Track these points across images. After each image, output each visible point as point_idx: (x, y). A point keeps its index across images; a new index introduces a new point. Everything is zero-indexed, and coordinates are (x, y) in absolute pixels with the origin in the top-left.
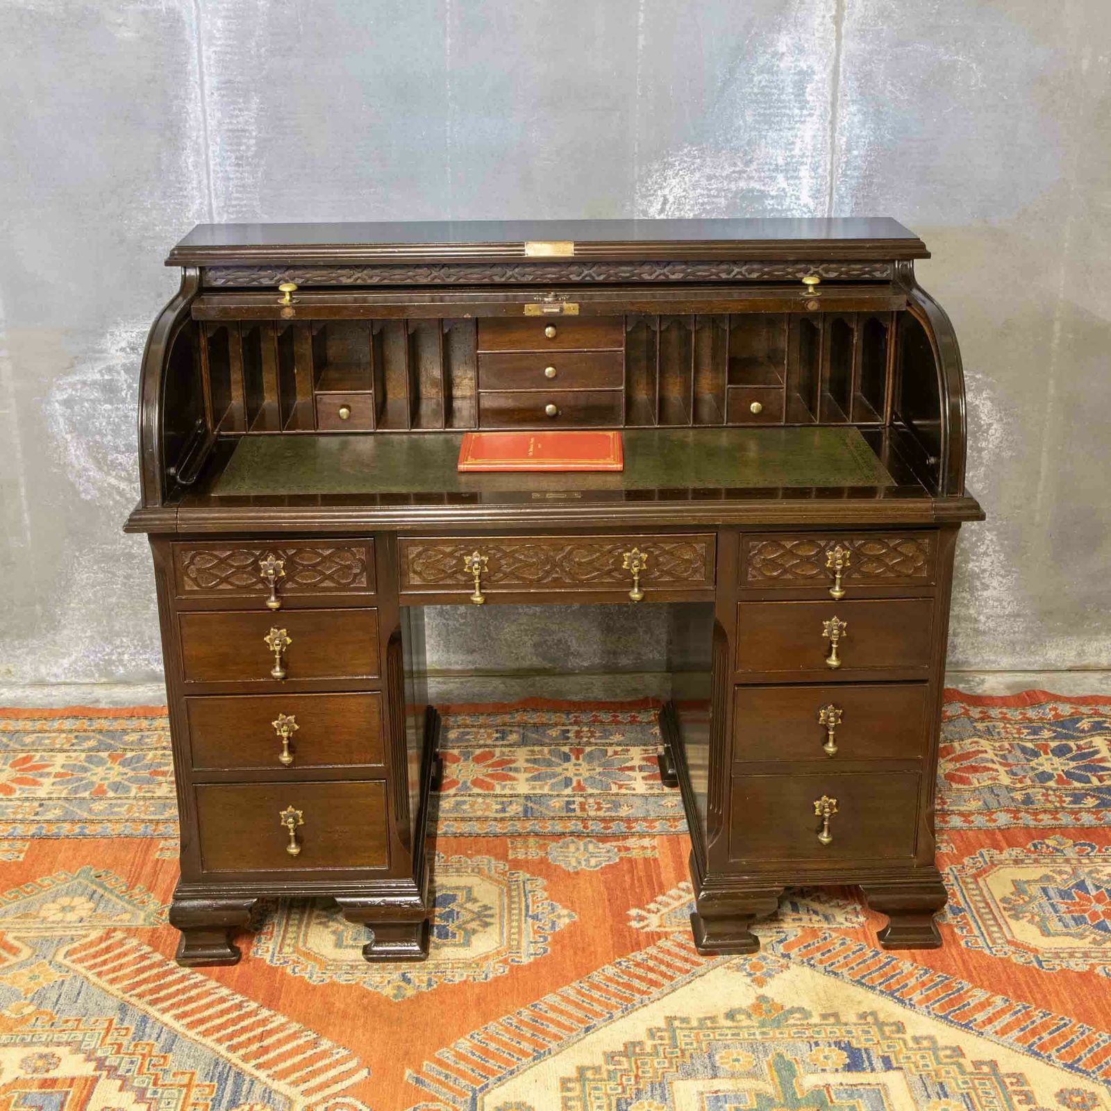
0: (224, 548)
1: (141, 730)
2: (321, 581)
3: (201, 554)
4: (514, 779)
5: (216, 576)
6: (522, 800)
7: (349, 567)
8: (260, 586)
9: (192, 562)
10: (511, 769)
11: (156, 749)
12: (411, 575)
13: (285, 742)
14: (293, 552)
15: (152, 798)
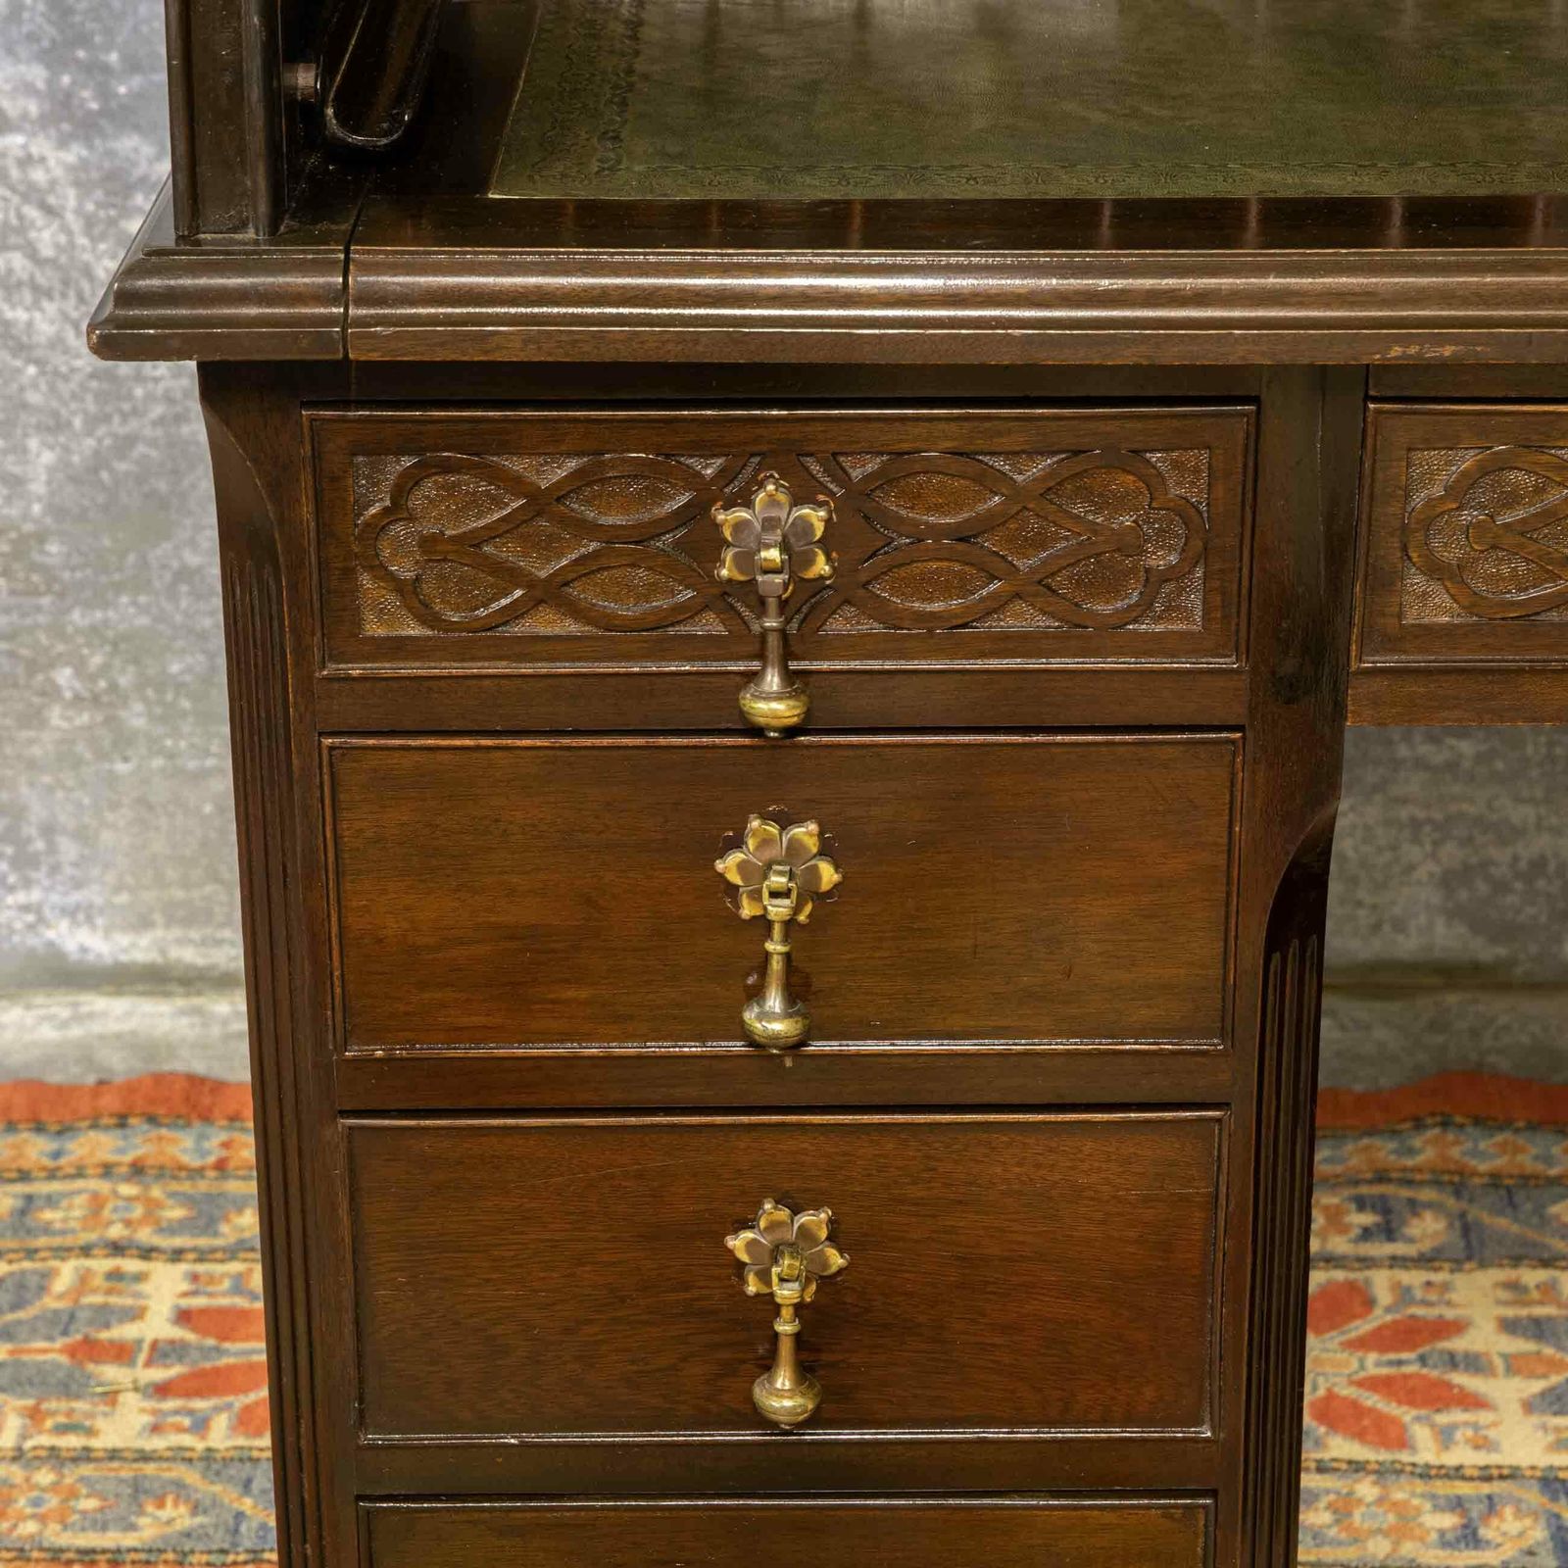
0: (551, 442)
1: (24, 1176)
2: (997, 606)
3: (446, 468)
5: (511, 576)
7: (1131, 545)
8: (710, 625)
9: (397, 510)
10: (1452, 1361)
11: (86, 1251)
12: (1417, 581)
13: (786, 1327)
14: (872, 465)
15: (85, 1455)
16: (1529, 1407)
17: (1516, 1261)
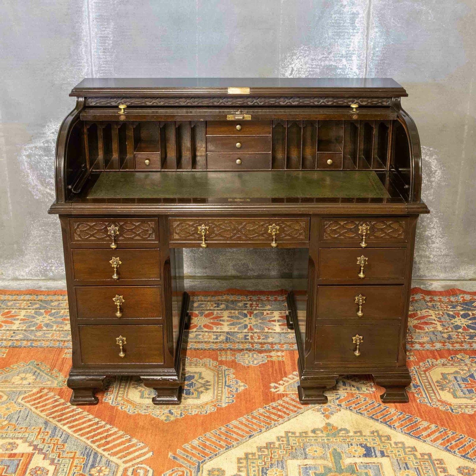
0: (92, 222)
1: (59, 301)
2: (135, 236)
3: (82, 224)
4: (222, 325)
5: (88, 234)
6: (225, 334)
7: (147, 231)
8: (108, 238)
9: (78, 227)
10: (221, 320)
11: (65, 309)
12: (175, 234)
13: (118, 307)
14: (122, 223)
15: (63, 330)
16: (228, 325)
17: (231, 310)
